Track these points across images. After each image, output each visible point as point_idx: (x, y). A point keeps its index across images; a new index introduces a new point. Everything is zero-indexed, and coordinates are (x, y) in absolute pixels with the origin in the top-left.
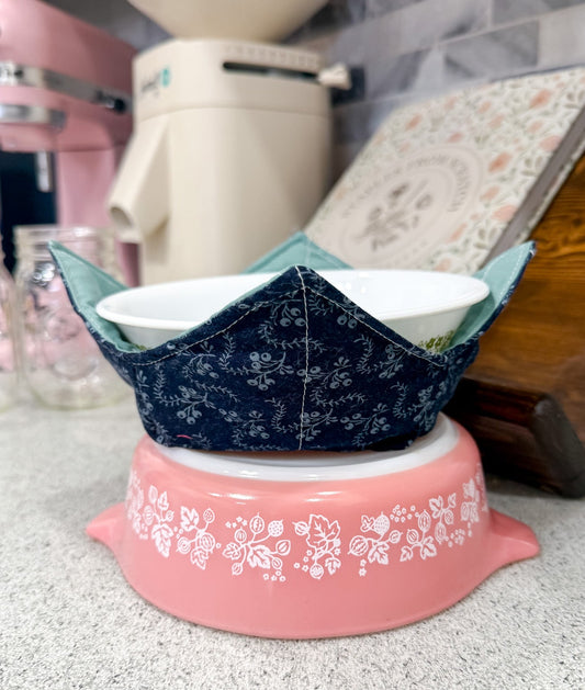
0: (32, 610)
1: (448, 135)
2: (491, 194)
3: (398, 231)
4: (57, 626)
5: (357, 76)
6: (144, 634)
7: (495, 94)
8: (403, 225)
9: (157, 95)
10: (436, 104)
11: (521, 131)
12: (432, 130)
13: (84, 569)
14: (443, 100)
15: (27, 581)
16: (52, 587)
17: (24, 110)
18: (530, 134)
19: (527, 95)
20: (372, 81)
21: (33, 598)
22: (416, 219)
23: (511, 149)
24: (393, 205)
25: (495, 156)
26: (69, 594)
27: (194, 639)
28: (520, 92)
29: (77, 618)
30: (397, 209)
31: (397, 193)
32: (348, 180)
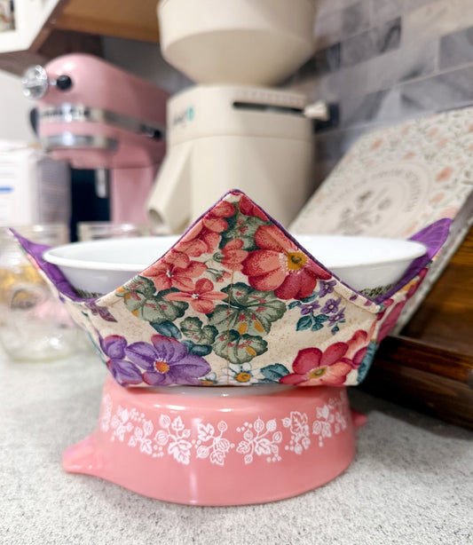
0: (76, 514)
1: (404, 154)
2: (438, 199)
3: (364, 226)
4: (93, 529)
5: (334, 110)
6: (158, 539)
7: (441, 122)
8: (368, 222)
9: (184, 126)
10: (394, 131)
11: (462, 150)
12: (392, 150)
14: (400, 127)
17: (89, 138)
18: (469, 152)
19: (466, 122)
20: (345, 113)
21: (77, 505)
22: (378, 217)
23: (453, 164)
24: (360, 206)
25: (440, 169)
28: (461, 121)
29: (108, 523)
30: (363, 209)
31: (363, 198)
32: (325, 188)
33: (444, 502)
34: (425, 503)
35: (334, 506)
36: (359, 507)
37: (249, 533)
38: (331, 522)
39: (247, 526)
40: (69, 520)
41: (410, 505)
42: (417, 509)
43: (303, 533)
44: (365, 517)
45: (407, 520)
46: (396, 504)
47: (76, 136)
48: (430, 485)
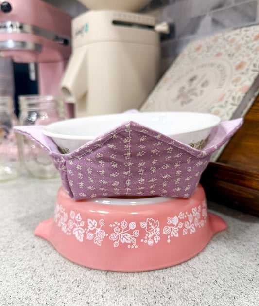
0: (25, 283)
1: (215, 54)
2: (237, 80)
3: (193, 97)
4: (38, 292)
5: (172, 28)
6: (80, 297)
7: (237, 34)
8: (196, 95)
9: (82, 36)
10: (209, 40)
11: (250, 51)
12: (207, 52)
13: (50, 260)
14: (212, 38)
15: (24, 267)
16: (35, 270)
17: (23, 44)
18: (255, 52)
19: (253, 35)
20: (178, 30)
21: (26, 276)
22: (202, 92)
23: (246, 59)
24: (190, 85)
25: (238, 63)
26: (43, 274)
27: (105, 300)
28: (249, 33)
29: (47, 288)
30: (192, 87)
31: (192, 80)
32: (169, 74)
33: (251, 263)
34: (240, 265)
35: (186, 269)
36: (201, 269)
37: (137, 290)
38: (186, 280)
39: (135, 285)
40: (21, 287)
41: (232, 266)
42: (236, 268)
43: (170, 288)
44: (206, 275)
45: (231, 276)
46: (223, 266)
47: (15, 42)
48: (241, 253)
